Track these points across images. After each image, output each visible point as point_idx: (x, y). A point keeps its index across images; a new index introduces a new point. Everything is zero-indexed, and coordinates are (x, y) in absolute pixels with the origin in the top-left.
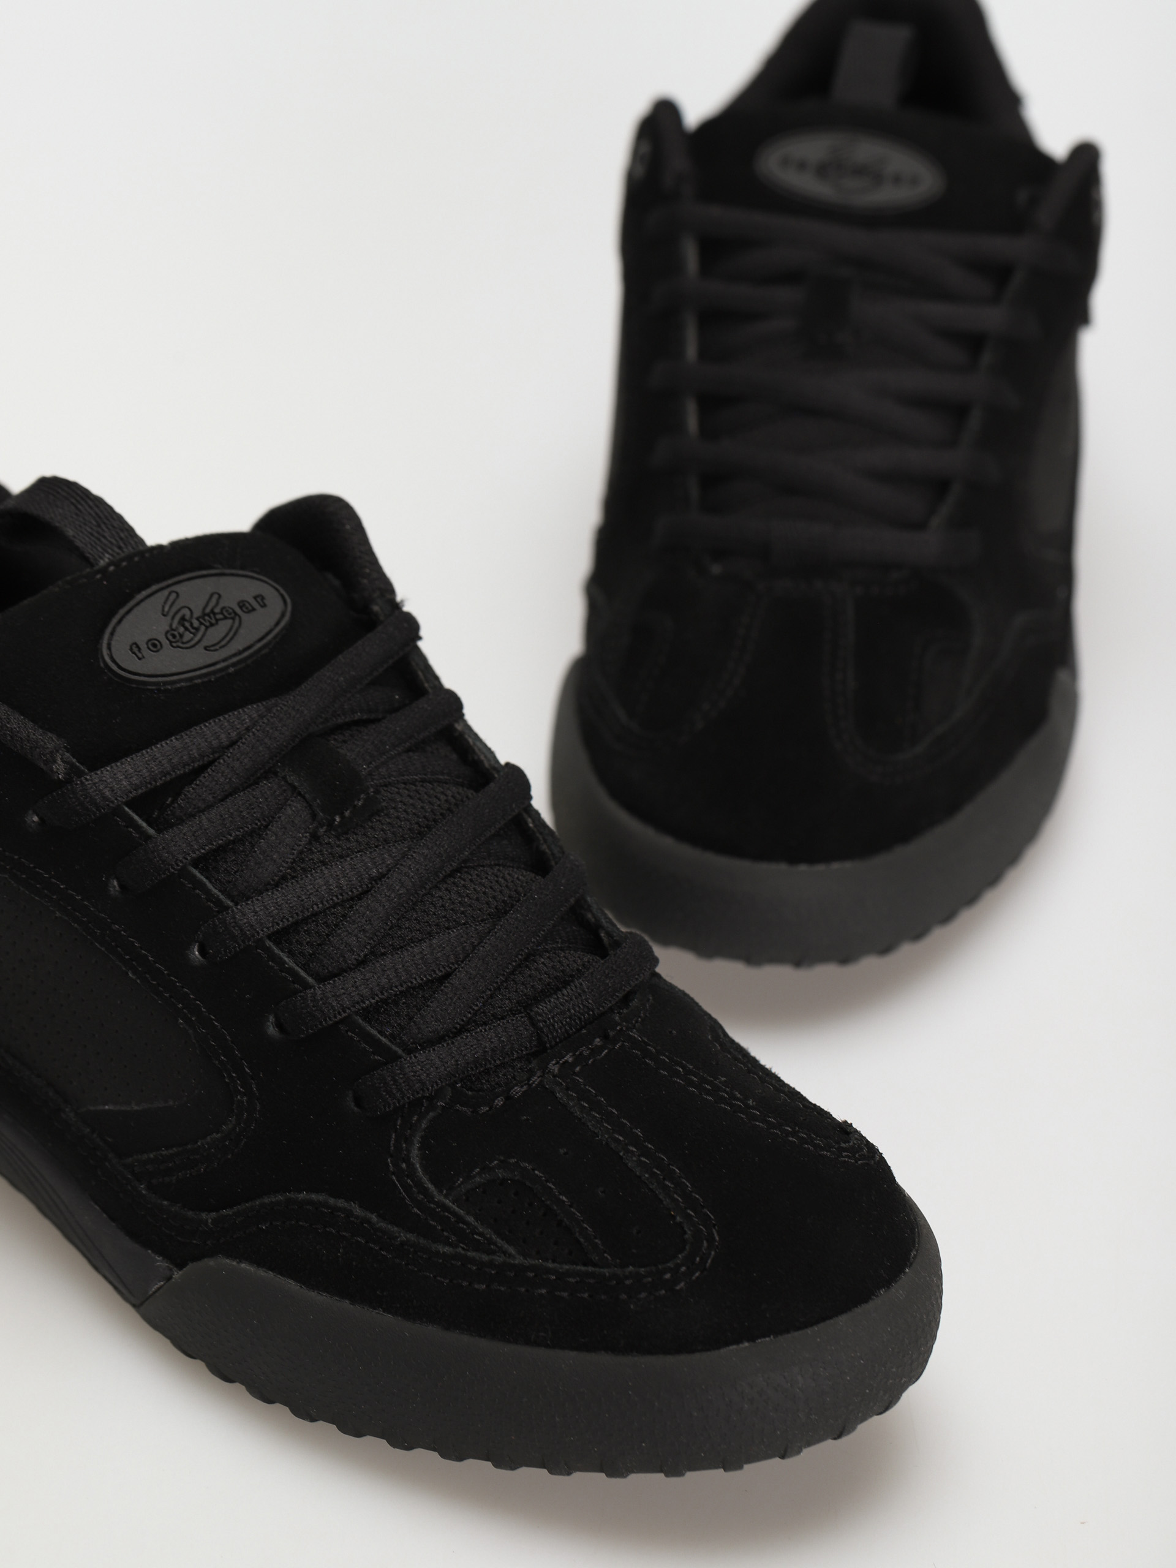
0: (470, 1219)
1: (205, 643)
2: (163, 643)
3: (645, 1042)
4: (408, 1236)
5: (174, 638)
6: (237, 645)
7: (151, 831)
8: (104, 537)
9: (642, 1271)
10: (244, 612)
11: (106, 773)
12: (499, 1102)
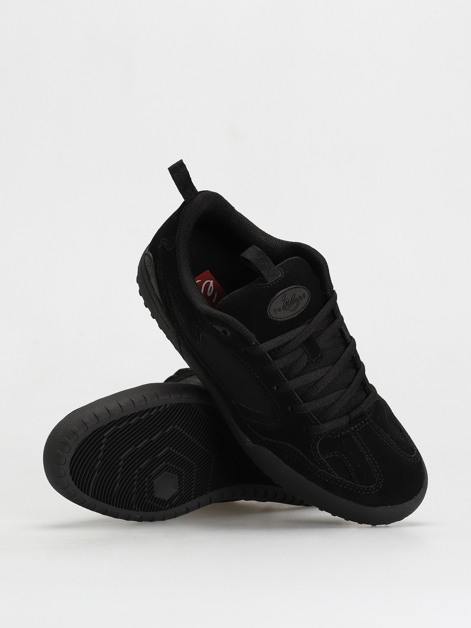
0: (328, 464)
1: (290, 309)
2: (281, 309)
3: (373, 423)
4: (313, 464)
5: (284, 308)
6: (298, 310)
7: (271, 360)
8: (270, 273)
9: (365, 487)
10: (300, 299)
11: (264, 344)
12: (339, 436)
